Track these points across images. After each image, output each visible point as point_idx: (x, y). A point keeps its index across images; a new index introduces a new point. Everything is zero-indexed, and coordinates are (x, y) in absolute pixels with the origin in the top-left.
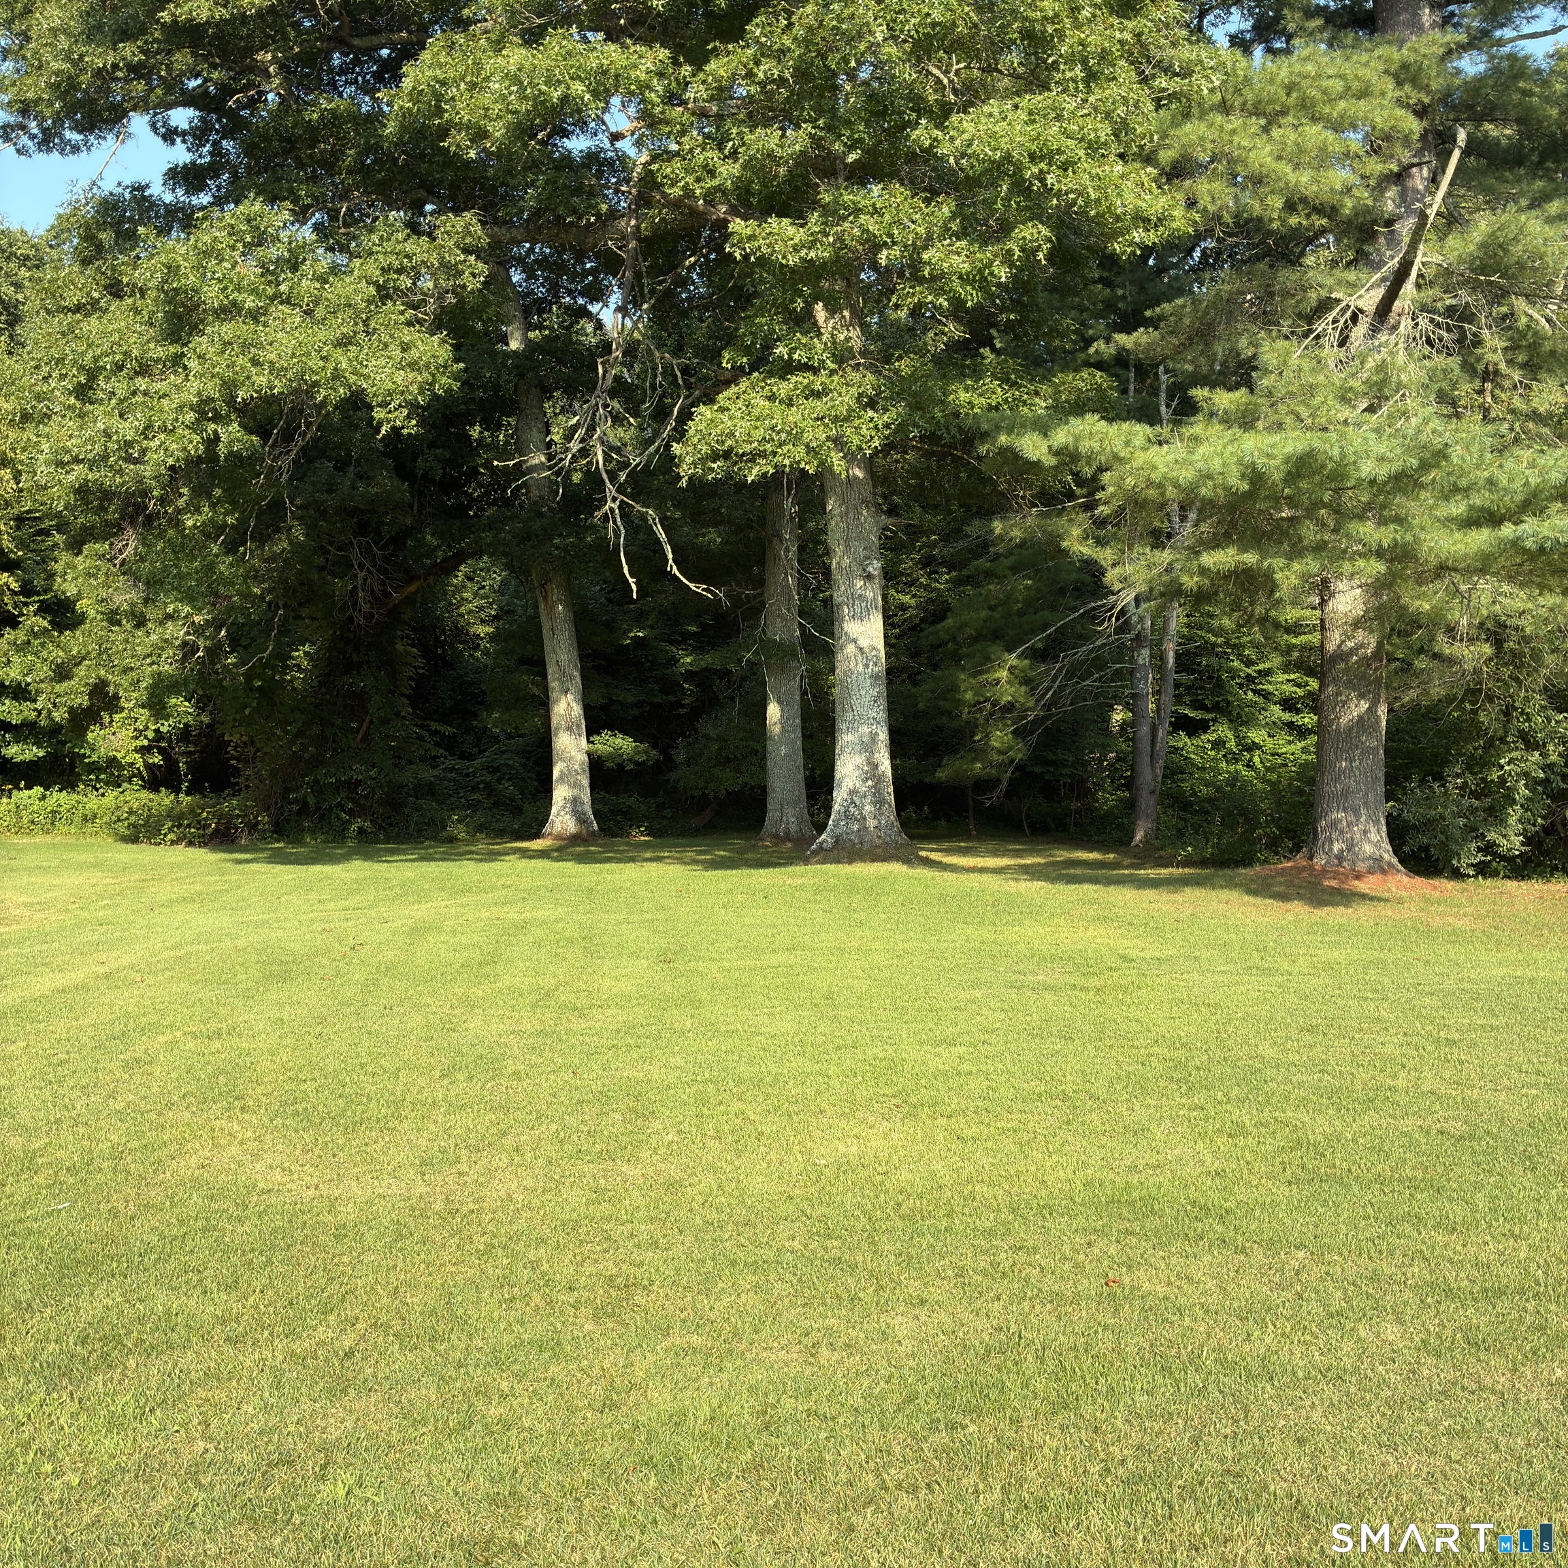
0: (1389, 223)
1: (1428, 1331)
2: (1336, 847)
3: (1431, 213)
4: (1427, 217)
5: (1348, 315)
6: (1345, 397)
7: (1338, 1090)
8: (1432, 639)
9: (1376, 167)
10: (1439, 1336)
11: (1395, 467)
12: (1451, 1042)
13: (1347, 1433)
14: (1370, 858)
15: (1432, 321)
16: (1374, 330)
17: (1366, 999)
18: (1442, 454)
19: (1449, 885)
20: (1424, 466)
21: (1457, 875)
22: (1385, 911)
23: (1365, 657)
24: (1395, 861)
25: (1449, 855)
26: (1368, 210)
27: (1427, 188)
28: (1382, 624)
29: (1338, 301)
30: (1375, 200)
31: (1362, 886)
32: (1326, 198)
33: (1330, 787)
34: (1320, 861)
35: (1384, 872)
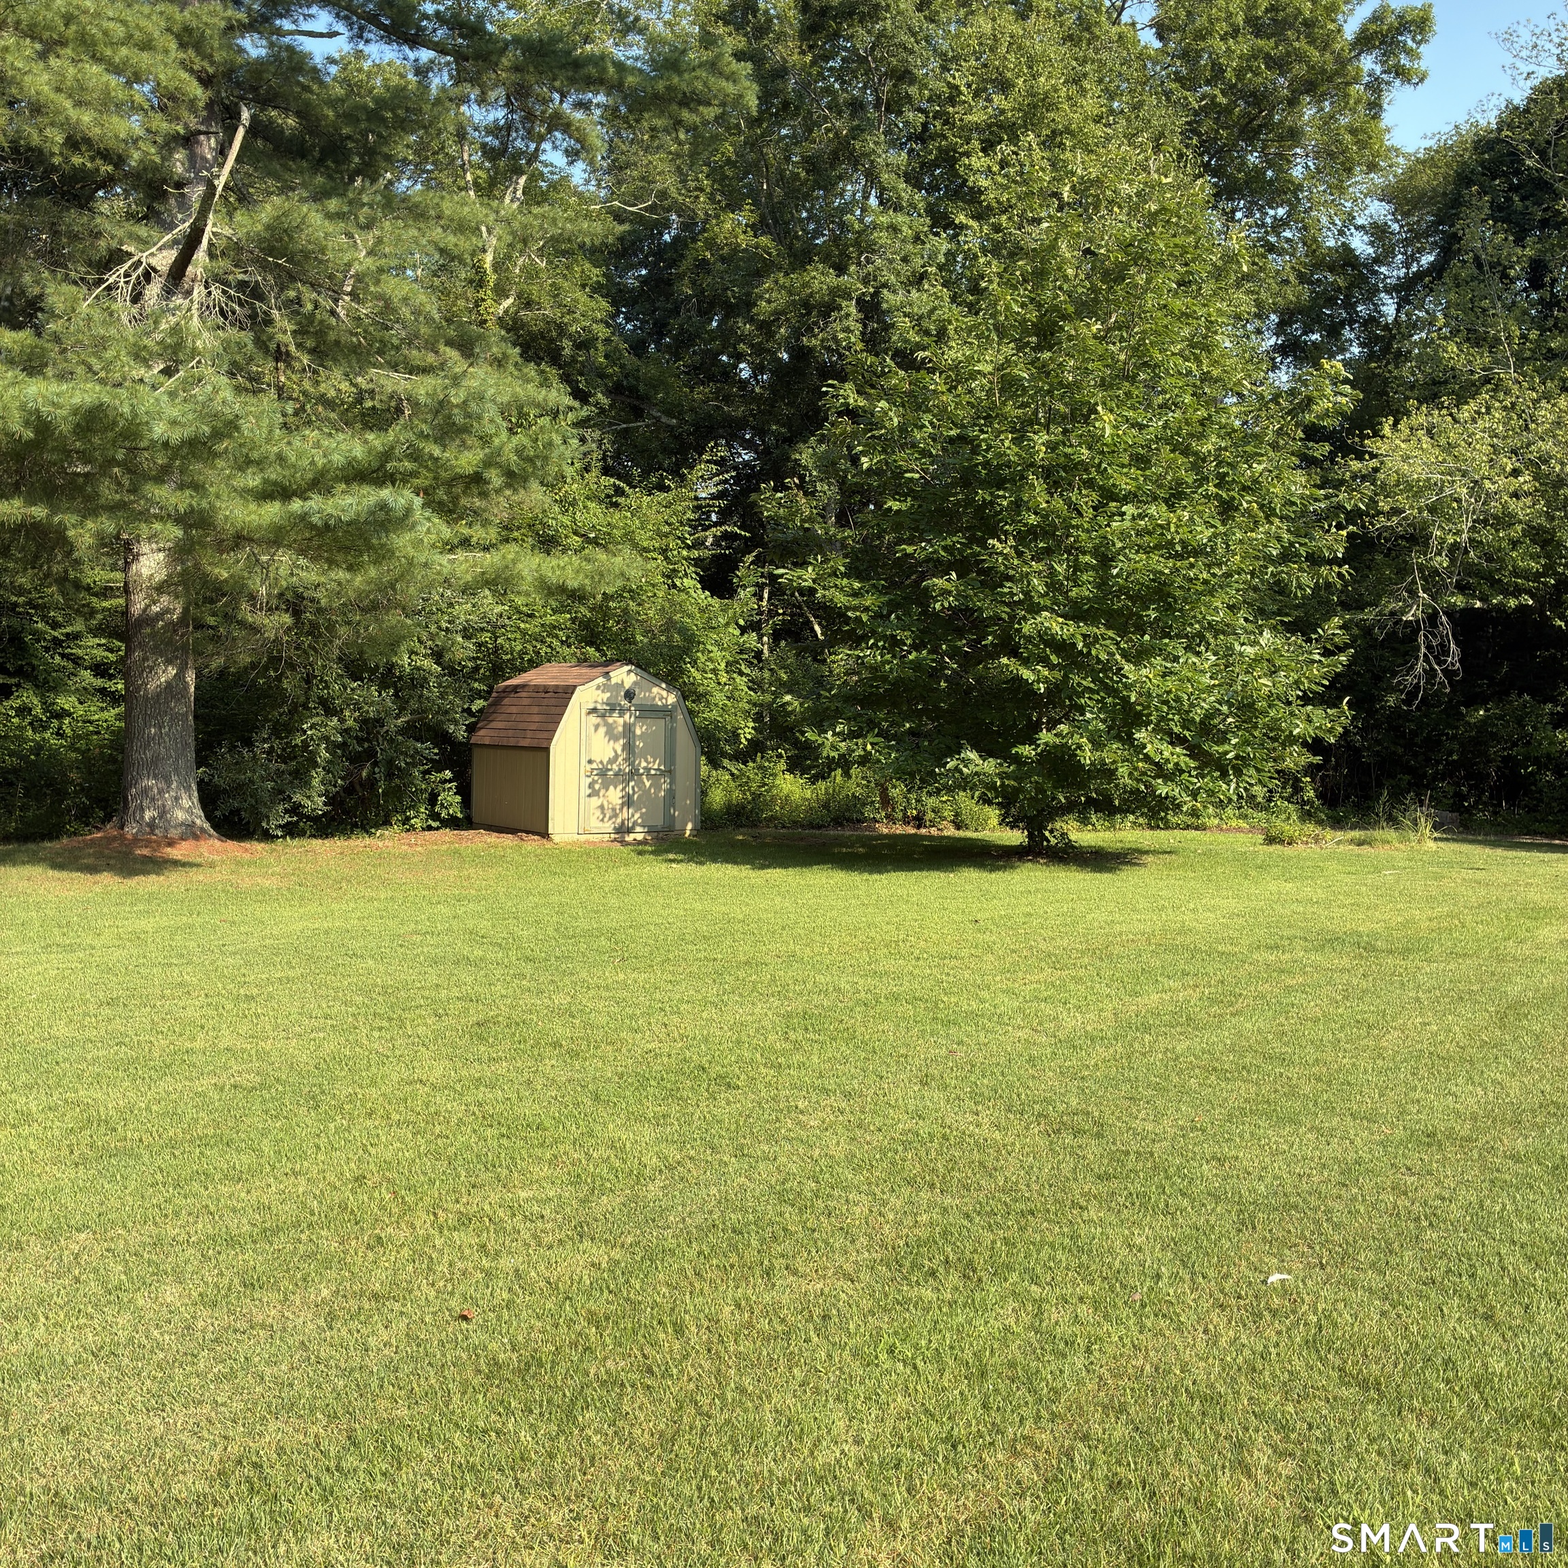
0: (179, 185)
1: (206, 1283)
2: (148, 815)
3: (220, 183)
4: (214, 188)
5: (140, 270)
6: (140, 355)
7: (132, 1061)
8: (236, 608)
9: (162, 125)
10: (216, 1285)
11: (188, 432)
12: (250, 998)
13: (114, 1409)
14: (182, 824)
15: (224, 292)
16: (168, 292)
17: (170, 965)
18: (232, 426)
19: (258, 847)
20: (217, 435)
21: (267, 837)
22: (196, 876)
23: (172, 623)
24: (207, 825)
25: (259, 817)
26: (156, 168)
27: (215, 158)
28: (187, 589)
29: (130, 255)
30: (163, 159)
31: (175, 853)
32: (112, 144)
33: (140, 754)
34: (131, 830)
35: (196, 837)
